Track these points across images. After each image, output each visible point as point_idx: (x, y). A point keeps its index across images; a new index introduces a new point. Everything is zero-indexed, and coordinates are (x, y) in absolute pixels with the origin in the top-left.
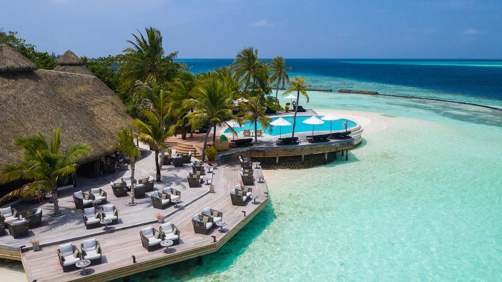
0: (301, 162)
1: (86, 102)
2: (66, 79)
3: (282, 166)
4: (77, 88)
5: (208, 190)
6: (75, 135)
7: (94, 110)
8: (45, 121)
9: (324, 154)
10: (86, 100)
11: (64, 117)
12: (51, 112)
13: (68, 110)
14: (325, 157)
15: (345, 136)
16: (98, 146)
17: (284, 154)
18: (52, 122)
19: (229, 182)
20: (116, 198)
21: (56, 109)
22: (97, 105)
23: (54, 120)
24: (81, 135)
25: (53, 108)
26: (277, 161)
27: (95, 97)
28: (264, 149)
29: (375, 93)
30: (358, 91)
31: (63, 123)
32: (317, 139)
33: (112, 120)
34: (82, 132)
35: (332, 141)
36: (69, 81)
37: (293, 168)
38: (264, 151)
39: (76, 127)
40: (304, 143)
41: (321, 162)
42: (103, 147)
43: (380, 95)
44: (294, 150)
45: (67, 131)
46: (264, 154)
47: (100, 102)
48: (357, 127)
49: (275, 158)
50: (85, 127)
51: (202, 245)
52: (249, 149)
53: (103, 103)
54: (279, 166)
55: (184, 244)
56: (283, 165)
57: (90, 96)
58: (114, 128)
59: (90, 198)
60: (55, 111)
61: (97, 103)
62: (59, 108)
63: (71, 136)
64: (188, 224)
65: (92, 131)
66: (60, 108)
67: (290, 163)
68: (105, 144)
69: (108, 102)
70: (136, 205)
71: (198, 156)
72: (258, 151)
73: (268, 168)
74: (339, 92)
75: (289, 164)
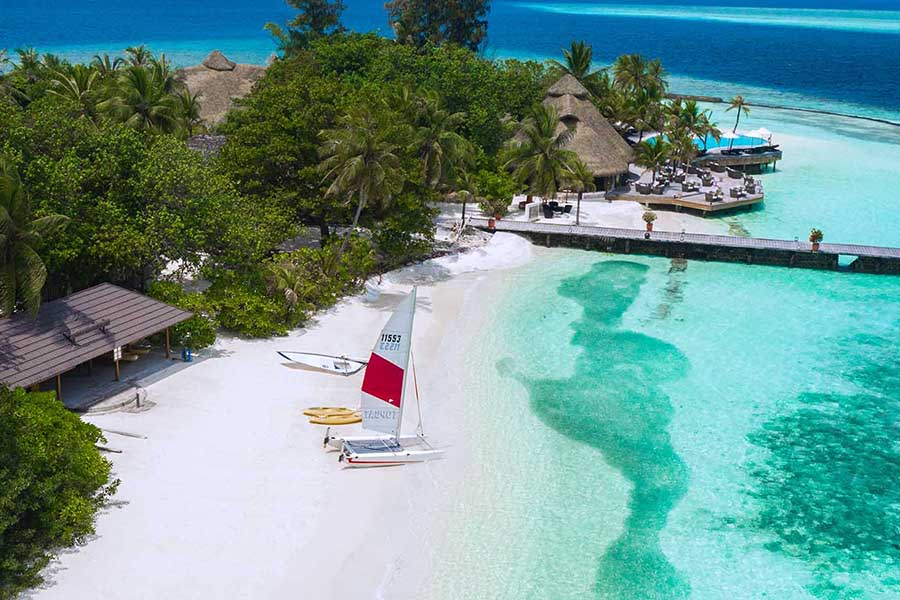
9: (759, 165)
15: (772, 149)
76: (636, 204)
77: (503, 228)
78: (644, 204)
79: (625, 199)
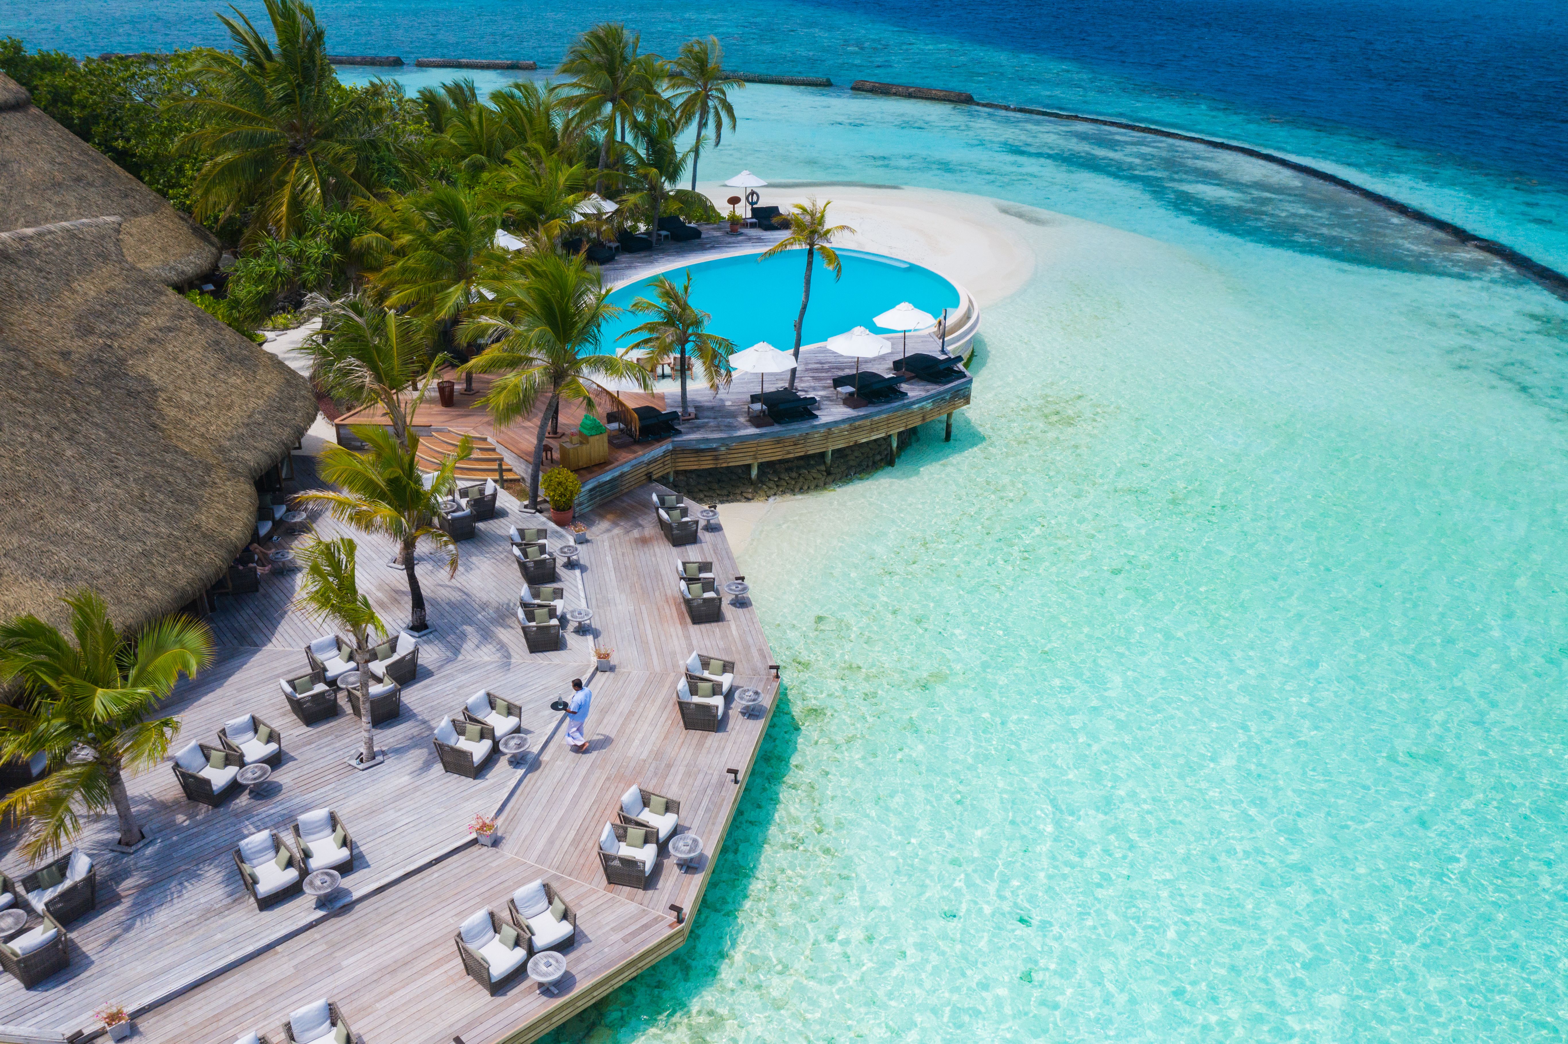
0: (823, 468)
1: (116, 344)
2: (29, 263)
3: (770, 488)
4: (74, 291)
5: (589, 661)
6: (122, 515)
7: (149, 367)
8: (9, 488)
9: (888, 438)
10: (114, 335)
11: (69, 453)
12: (23, 444)
13: (74, 416)
14: (890, 445)
16: (204, 536)
17: (774, 454)
18: (33, 486)
19: (643, 608)
20: (304, 729)
21: (35, 429)
22: (153, 347)
23: (41, 477)
24: (141, 509)
25: (26, 426)
26: (754, 472)
27: (141, 308)
28: (714, 446)
29: (962, 98)
30: (911, 90)
31: (72, 478)
33: (215, 394)
34: (142, 495)
35: (911, 394)
36: (40, 270)
37: (802, 491)
38: (715, 450)
39: (117, 481)
40: (830, 409)
41: (878, 457)
42: (221, 533)
43: (978, 104)
44: (806, 437)
45: (93, 507)
46: (716, 458)
47: (160, 330)
48: (964, 309)
49: (749, 467)
50: (145, 468)
51: (643, 942)
52: (670, 447)
53: (170, 330)
54: (760, 488)
55: (590, 945)
56: (771, 484)
57: (123, 313)
58: (227, 425)
59: (228, 761)
60: (36, 436)
61: (152, 336)
62: (44, 418)
63: (109, 523)
64: (574, 840)
65: (171, 479)
66: (46, 417)
67: (794, 475)
68: (220, 519)
69: (183, 318)
70: (382, 762)
71: (511, 480)
72: (698, 452)
73: (728, 496)
74: (853, 89)
75: (791, 478)
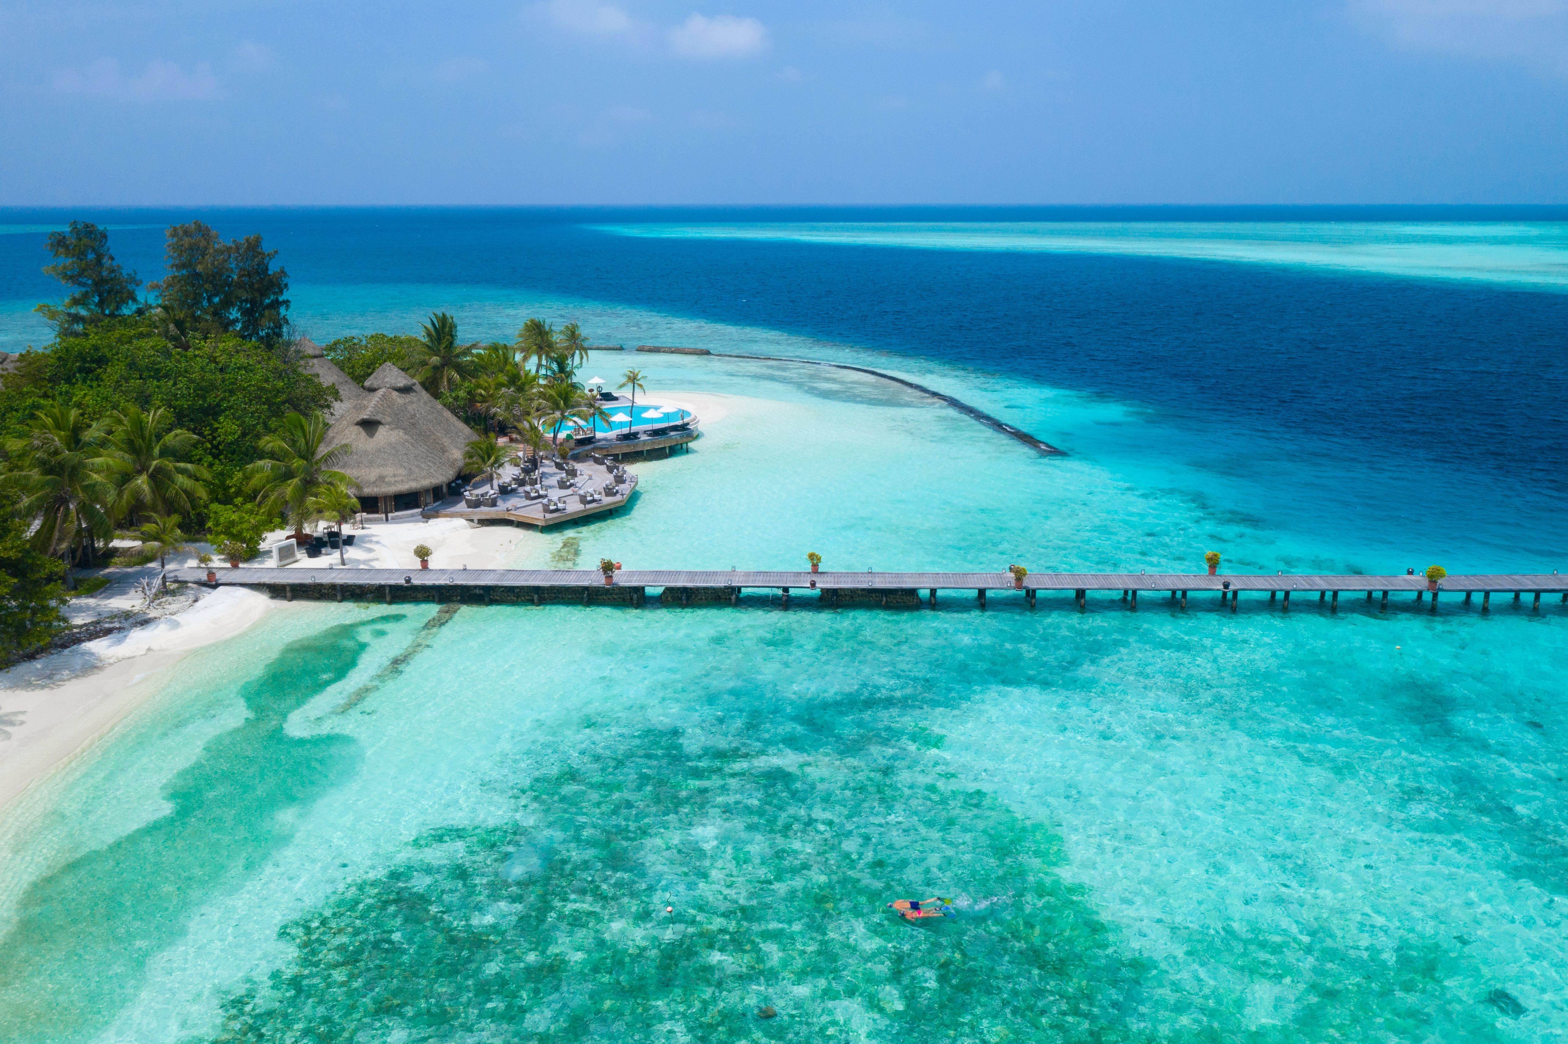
9: (664, 448)
14: (665, 451)
15: (683, 427)
17: (626, 450)
26: (620, 457)
28: (607, 446)
29: (703, 352)
30: (672, 349)
32: (656, 433)
35: (672, 433)
38: (607, 448)
40: (644, 437)
43: (712, 355)
44: (635, 444)
46: (608, 451)
48: (692, 417)
52: (593, 447)
72: (602, 449)
76: (462, 522)
77: (229, 581)
78: (472, 521)
79: (446, 516)
